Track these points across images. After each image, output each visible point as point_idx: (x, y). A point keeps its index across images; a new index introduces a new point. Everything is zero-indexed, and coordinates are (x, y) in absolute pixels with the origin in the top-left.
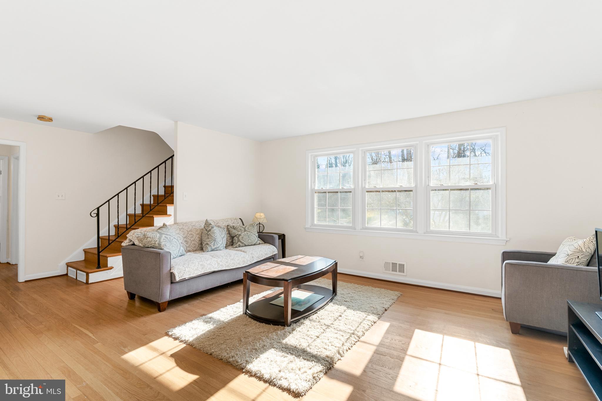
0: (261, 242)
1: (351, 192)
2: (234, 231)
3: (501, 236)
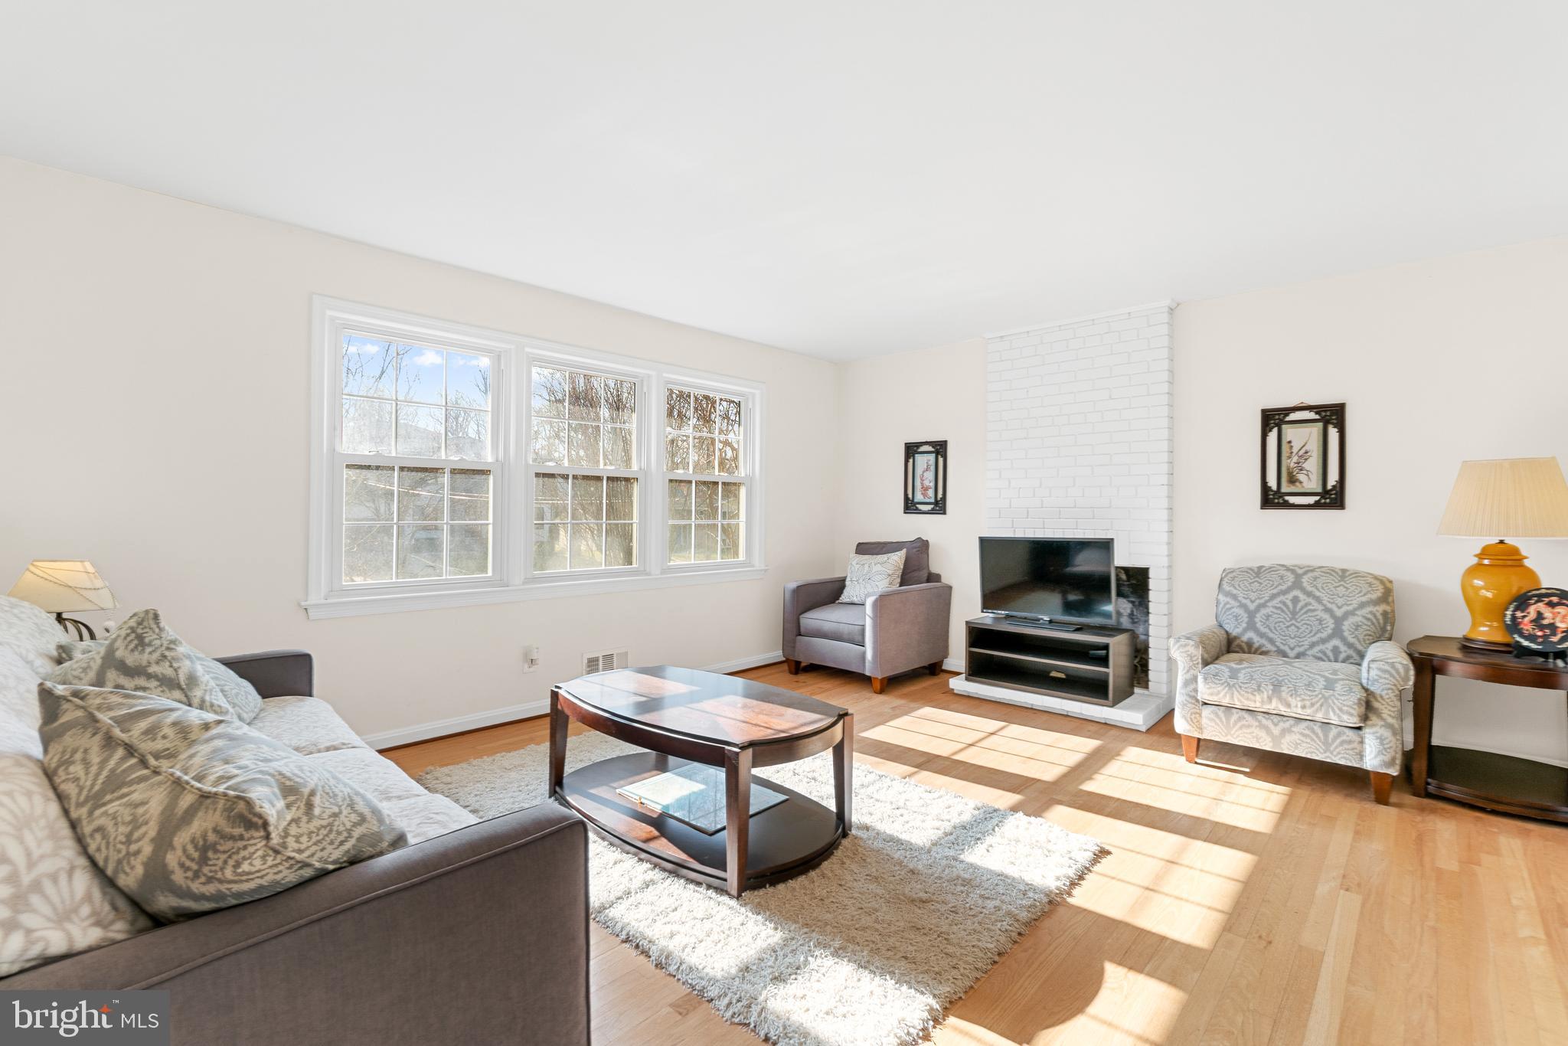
1: (487, 472)
3: (758, 563)
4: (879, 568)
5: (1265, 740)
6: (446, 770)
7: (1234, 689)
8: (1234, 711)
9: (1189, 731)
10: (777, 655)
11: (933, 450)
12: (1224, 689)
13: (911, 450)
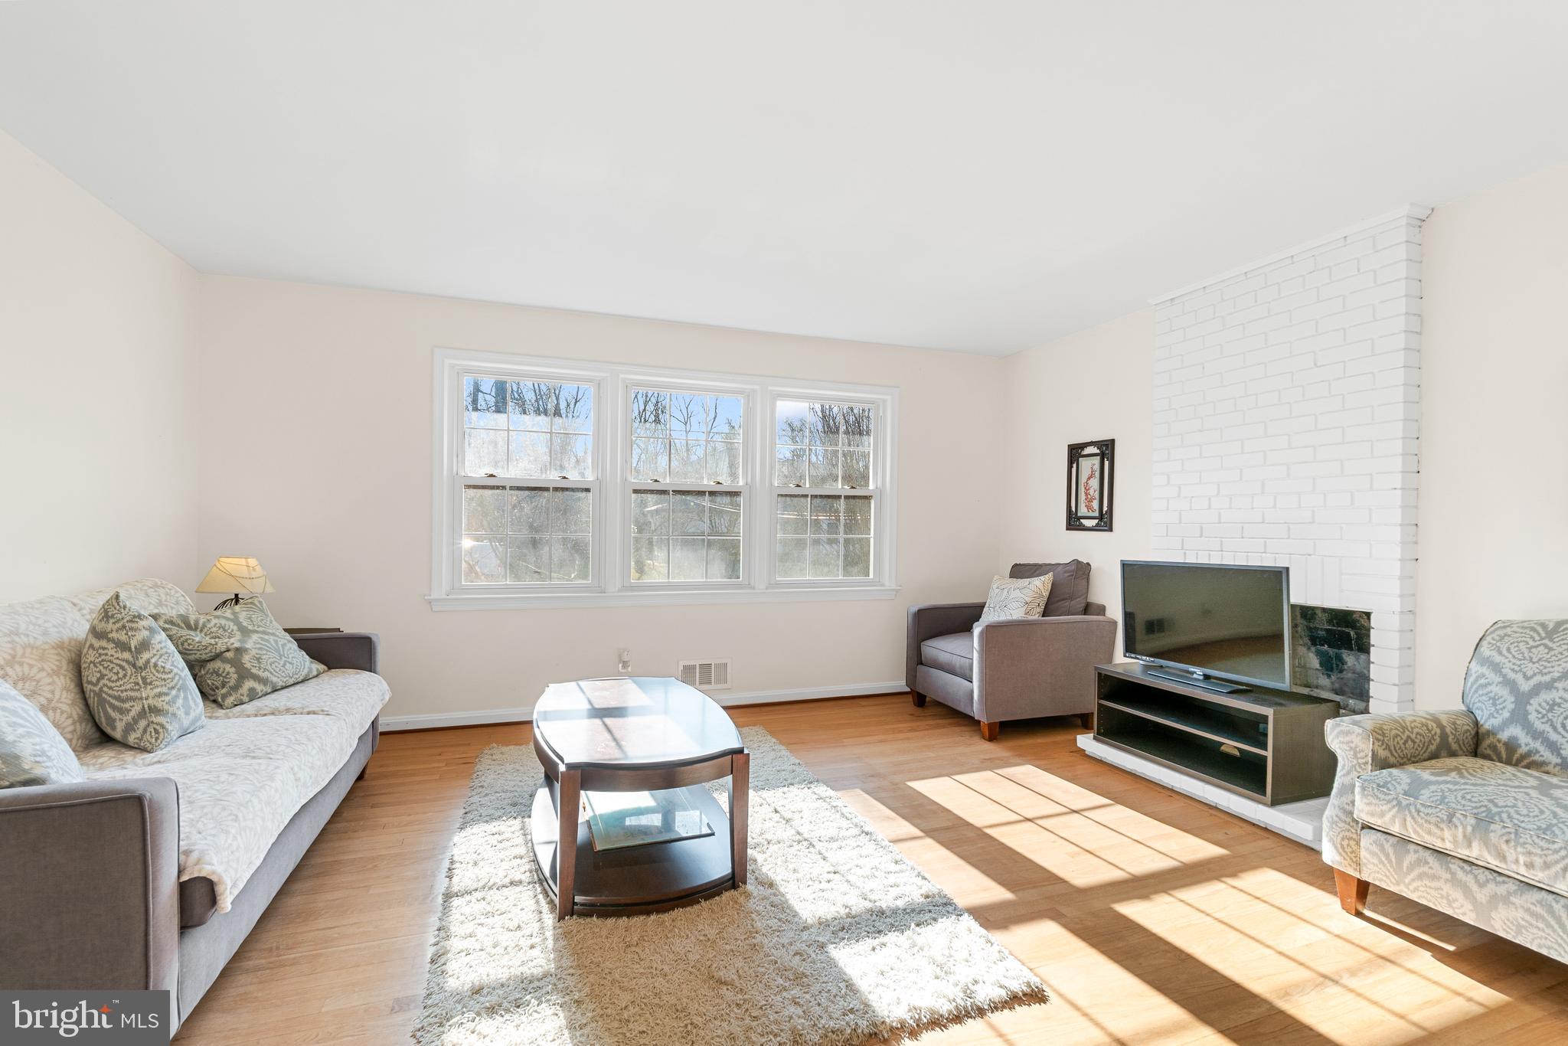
0: (317, 667)
1: (588, 490)
2: (197, 637)
3: (889, 583)
4: (1016, 594)
5: (1462, 906)
6: (504, 749)
7: (1407, 812)
8: (1412, 847)
9: (1340, 863)
10: (900, 684)
11: (1098, 451)
12: (1390, 810)
13: (1075, 452)
